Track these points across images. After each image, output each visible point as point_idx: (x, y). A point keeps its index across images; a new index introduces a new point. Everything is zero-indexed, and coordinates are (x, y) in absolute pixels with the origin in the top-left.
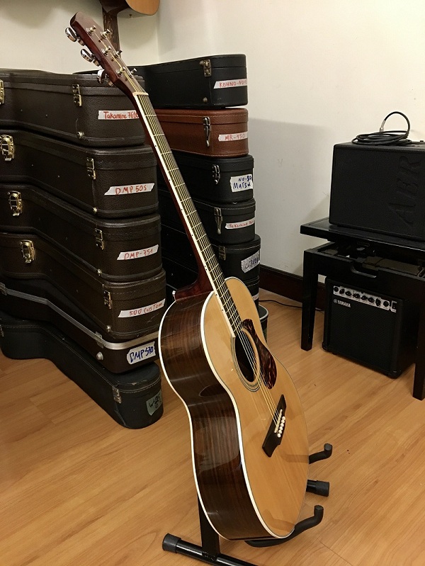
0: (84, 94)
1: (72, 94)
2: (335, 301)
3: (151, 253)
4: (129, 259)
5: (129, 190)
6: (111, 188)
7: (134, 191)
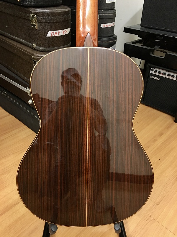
2: (151, 77)
3: (66, 34)
4: (54, 36)
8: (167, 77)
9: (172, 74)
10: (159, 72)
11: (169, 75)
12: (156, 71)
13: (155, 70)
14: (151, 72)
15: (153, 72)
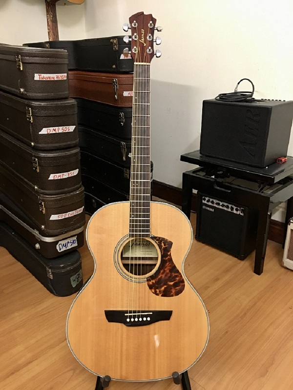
0: (25, 62)
1: (16, 62)
2: (204, 207)
3: (73, 175)
4: (57, 178)
5: (57, 130)
6: (44, 129)
7: (61, 131)
8: (221, 207)
9: (226, 204)
10: (213, 202)
11: (223, 206)
12: (208, 201)
13: (207, 199)
14: (203, 201)
15: (205, 202)
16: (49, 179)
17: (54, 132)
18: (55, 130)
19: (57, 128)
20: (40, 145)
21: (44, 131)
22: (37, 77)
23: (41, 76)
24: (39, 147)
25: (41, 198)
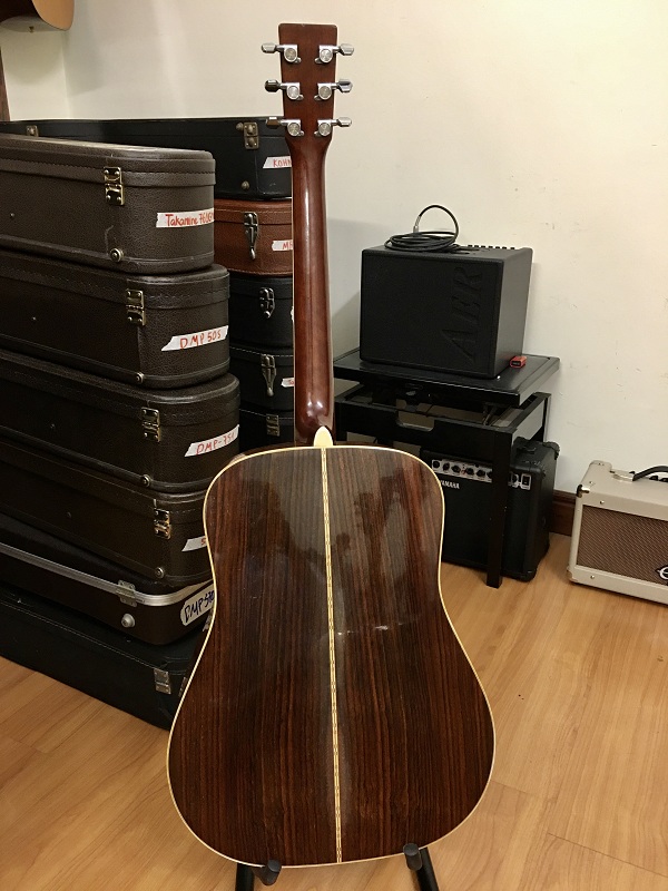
0: (131, 184)
1: (103, 185)
3: (232, 440)
4: (203, 452)
5: (199, 339)
6: (175, 339)
7: (205, 342)
16: (187, 455)
17: (195, 345)
18: (195, 339)
19: (199, 334)
20: (163, 378)
21: (175, 344)
22: (163, 220)
23: (171, 218)
24: (160, 382)
25: (162, 502)
